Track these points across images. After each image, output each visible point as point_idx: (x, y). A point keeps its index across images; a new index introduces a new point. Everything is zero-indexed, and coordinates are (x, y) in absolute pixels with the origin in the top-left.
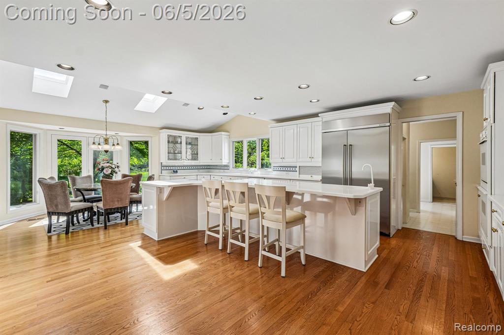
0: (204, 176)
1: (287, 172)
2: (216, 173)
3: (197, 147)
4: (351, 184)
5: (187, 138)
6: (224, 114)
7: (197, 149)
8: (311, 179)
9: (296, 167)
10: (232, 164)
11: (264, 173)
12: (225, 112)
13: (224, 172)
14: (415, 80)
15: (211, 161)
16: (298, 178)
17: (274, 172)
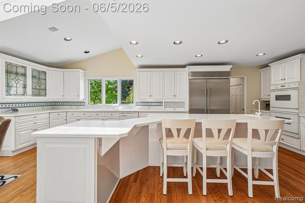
0: (59, 113)
1: (149, 106)
2: (63, 109)
3: (45, 82)
4: (207, 113)
5: (33, 70)
6: (86, 52)
7: (45, 84)
8: (174, 111)
9: (162, 102)
10: (87, 100)
11: (126, 108)
12: (87, 50)
13: (77, 108)
14: (257, 55)
15: (63, 97)
16: (163, 111)
17: (136, 106)
